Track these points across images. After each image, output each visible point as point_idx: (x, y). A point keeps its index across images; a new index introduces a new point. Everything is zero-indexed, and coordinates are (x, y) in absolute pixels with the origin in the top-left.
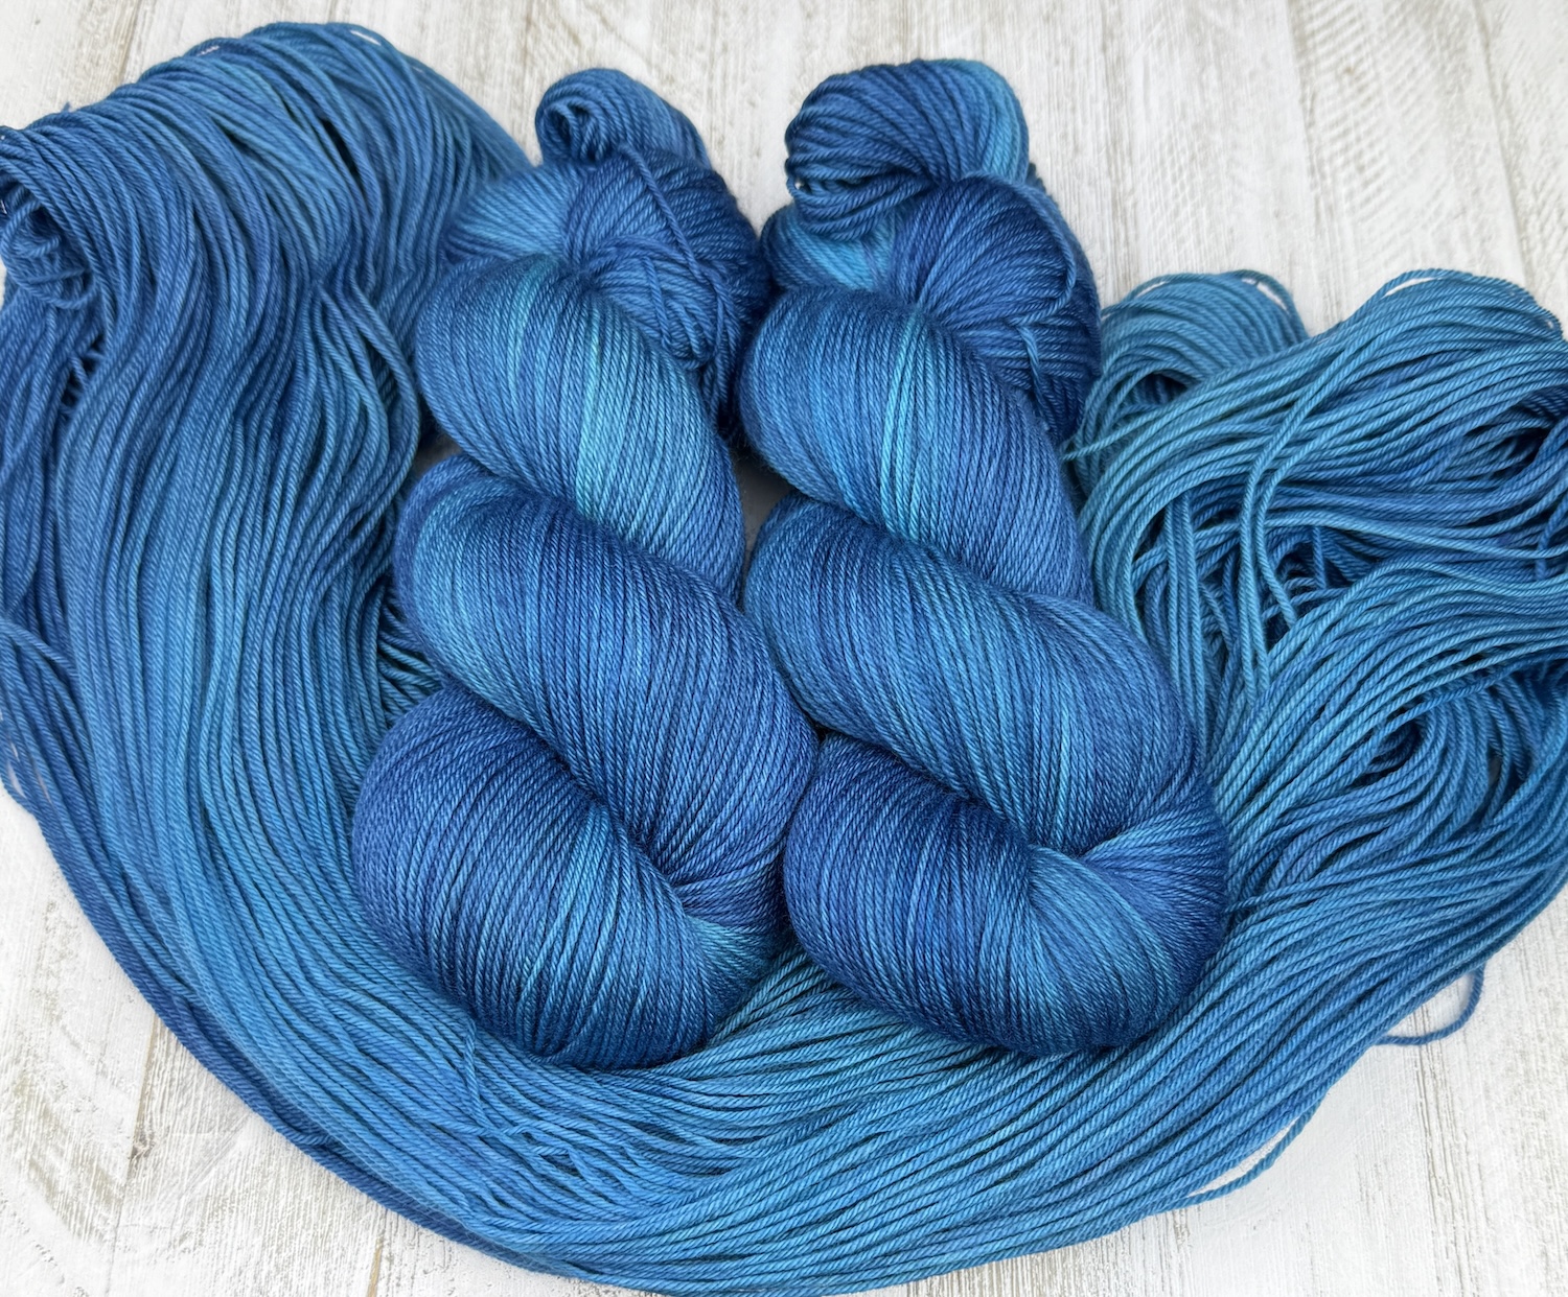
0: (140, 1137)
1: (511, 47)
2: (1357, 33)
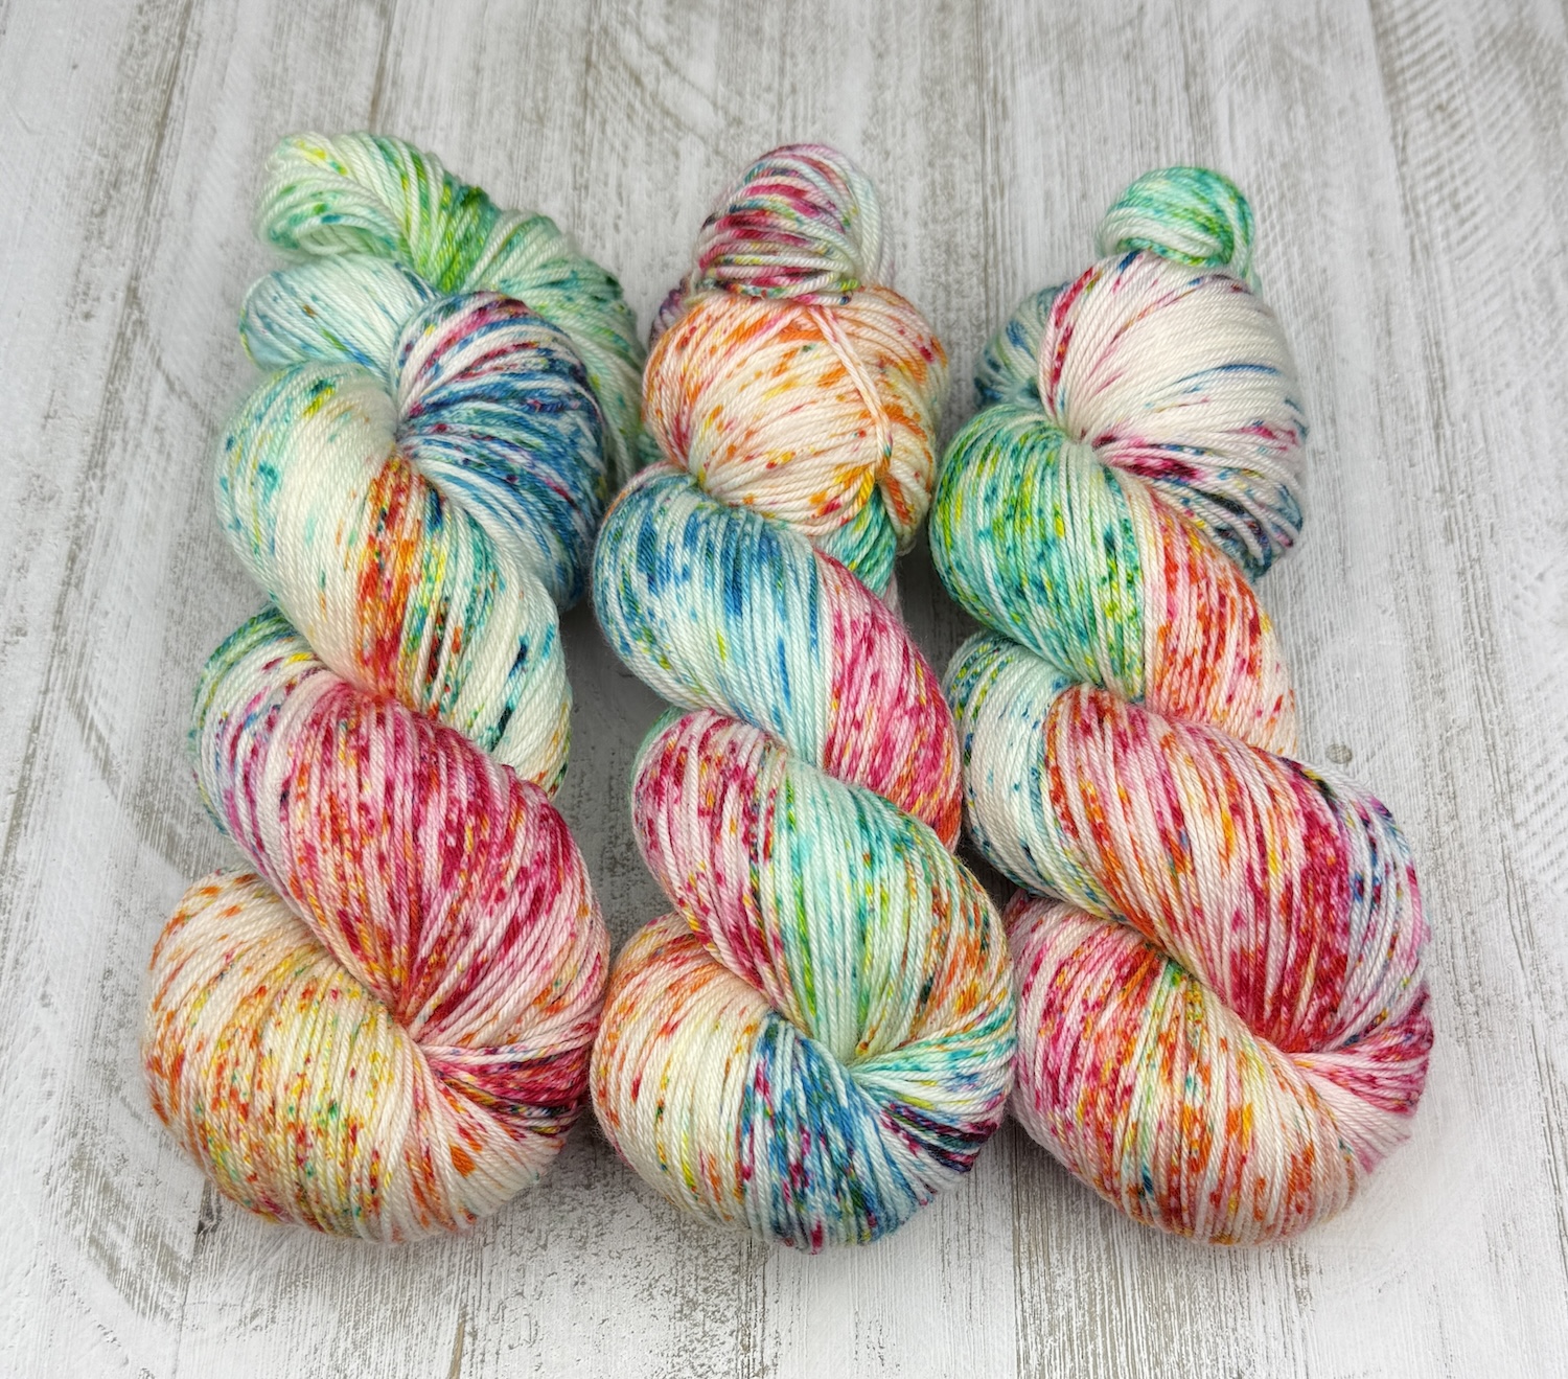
0: (207, 1211)
1: (571, 89)
2: (1448, 70)
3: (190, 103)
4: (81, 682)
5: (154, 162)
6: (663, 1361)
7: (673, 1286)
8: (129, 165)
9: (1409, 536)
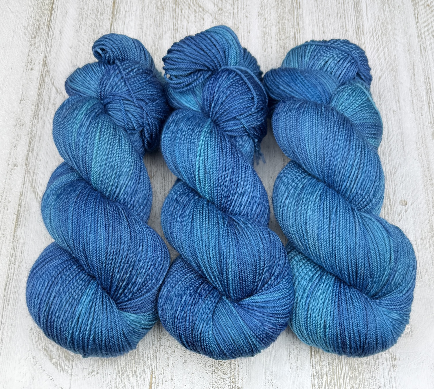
4: (34, 181)
5: (50, 21)
6: (210, 386)
7: (212, 364)
8: (42, 23)
9: (422, 137)
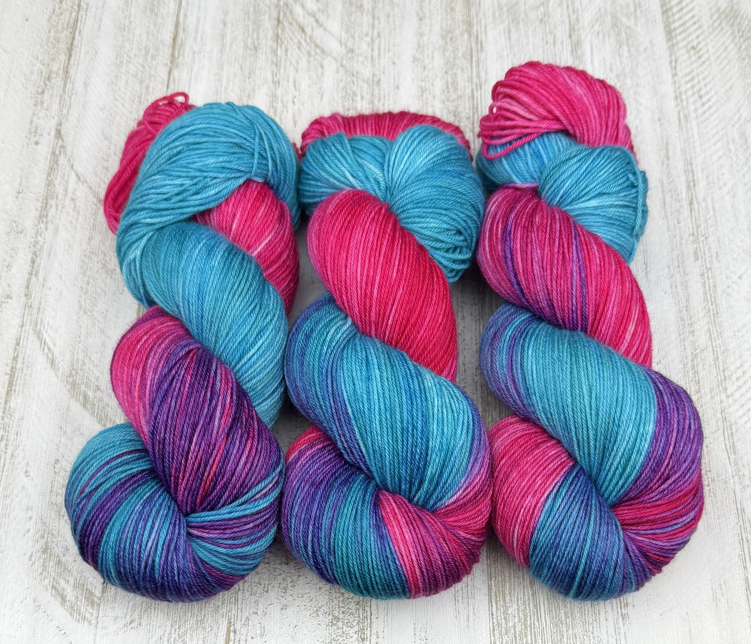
1: (270, 34)
2: (697, 29)
3: (84, 38)
4: (39, 322)
5: (67, 68)
7: (328, 610)
8: (55, 69)
9: (678, 257)
